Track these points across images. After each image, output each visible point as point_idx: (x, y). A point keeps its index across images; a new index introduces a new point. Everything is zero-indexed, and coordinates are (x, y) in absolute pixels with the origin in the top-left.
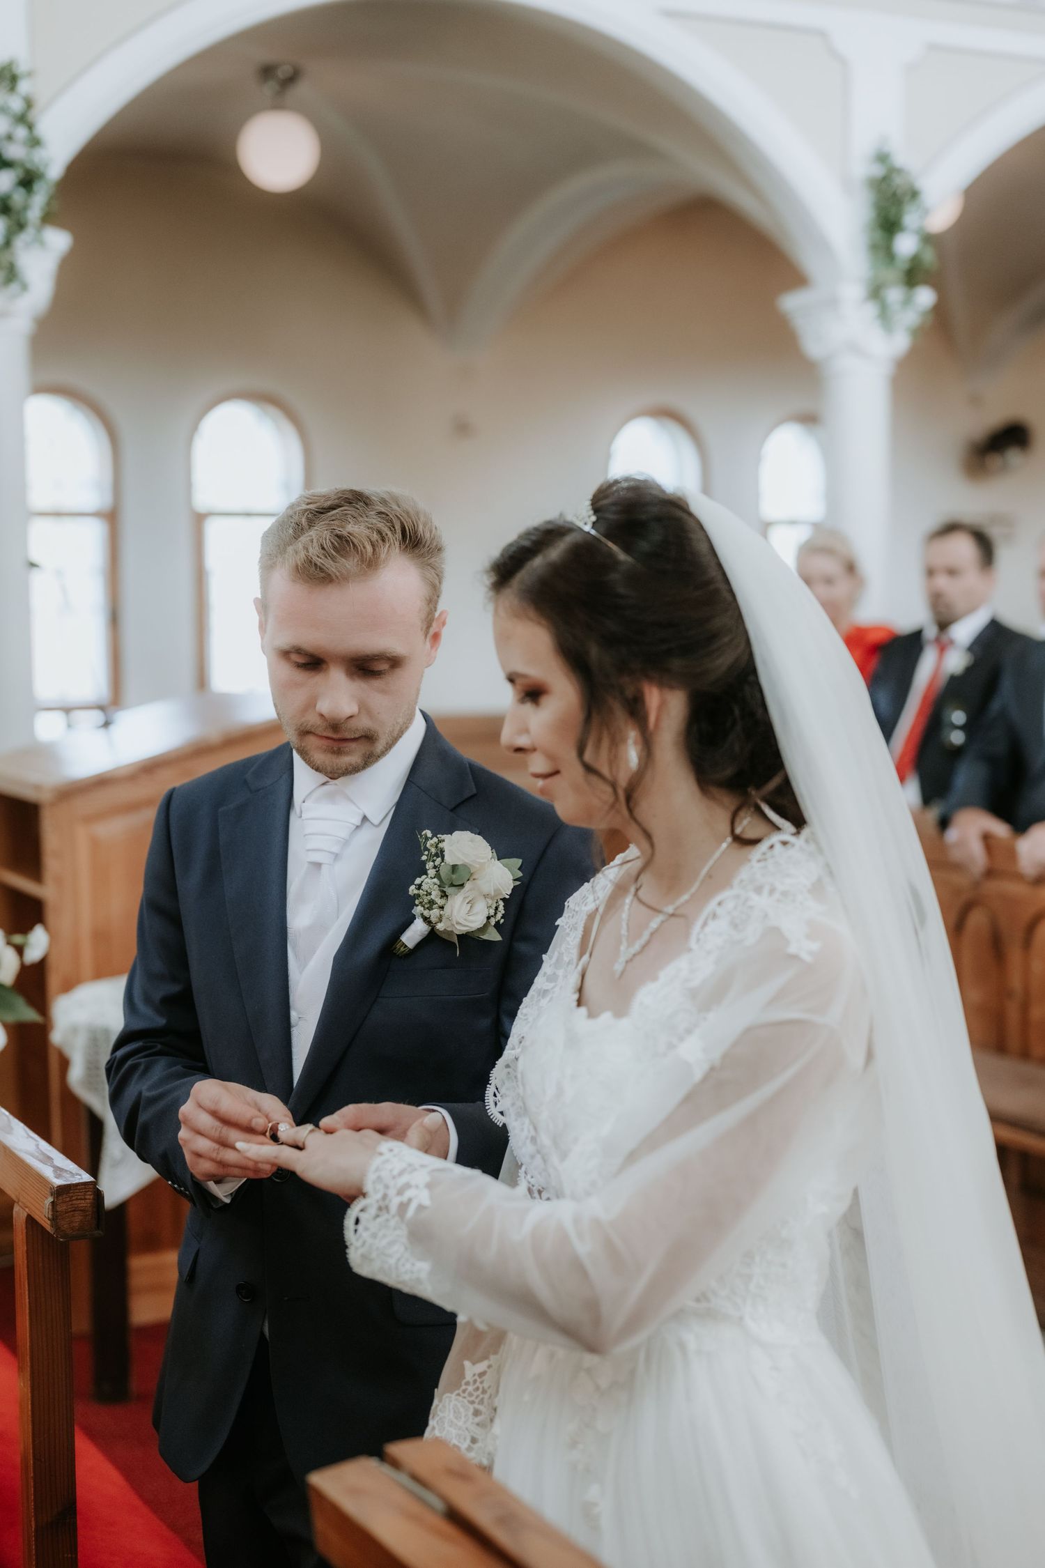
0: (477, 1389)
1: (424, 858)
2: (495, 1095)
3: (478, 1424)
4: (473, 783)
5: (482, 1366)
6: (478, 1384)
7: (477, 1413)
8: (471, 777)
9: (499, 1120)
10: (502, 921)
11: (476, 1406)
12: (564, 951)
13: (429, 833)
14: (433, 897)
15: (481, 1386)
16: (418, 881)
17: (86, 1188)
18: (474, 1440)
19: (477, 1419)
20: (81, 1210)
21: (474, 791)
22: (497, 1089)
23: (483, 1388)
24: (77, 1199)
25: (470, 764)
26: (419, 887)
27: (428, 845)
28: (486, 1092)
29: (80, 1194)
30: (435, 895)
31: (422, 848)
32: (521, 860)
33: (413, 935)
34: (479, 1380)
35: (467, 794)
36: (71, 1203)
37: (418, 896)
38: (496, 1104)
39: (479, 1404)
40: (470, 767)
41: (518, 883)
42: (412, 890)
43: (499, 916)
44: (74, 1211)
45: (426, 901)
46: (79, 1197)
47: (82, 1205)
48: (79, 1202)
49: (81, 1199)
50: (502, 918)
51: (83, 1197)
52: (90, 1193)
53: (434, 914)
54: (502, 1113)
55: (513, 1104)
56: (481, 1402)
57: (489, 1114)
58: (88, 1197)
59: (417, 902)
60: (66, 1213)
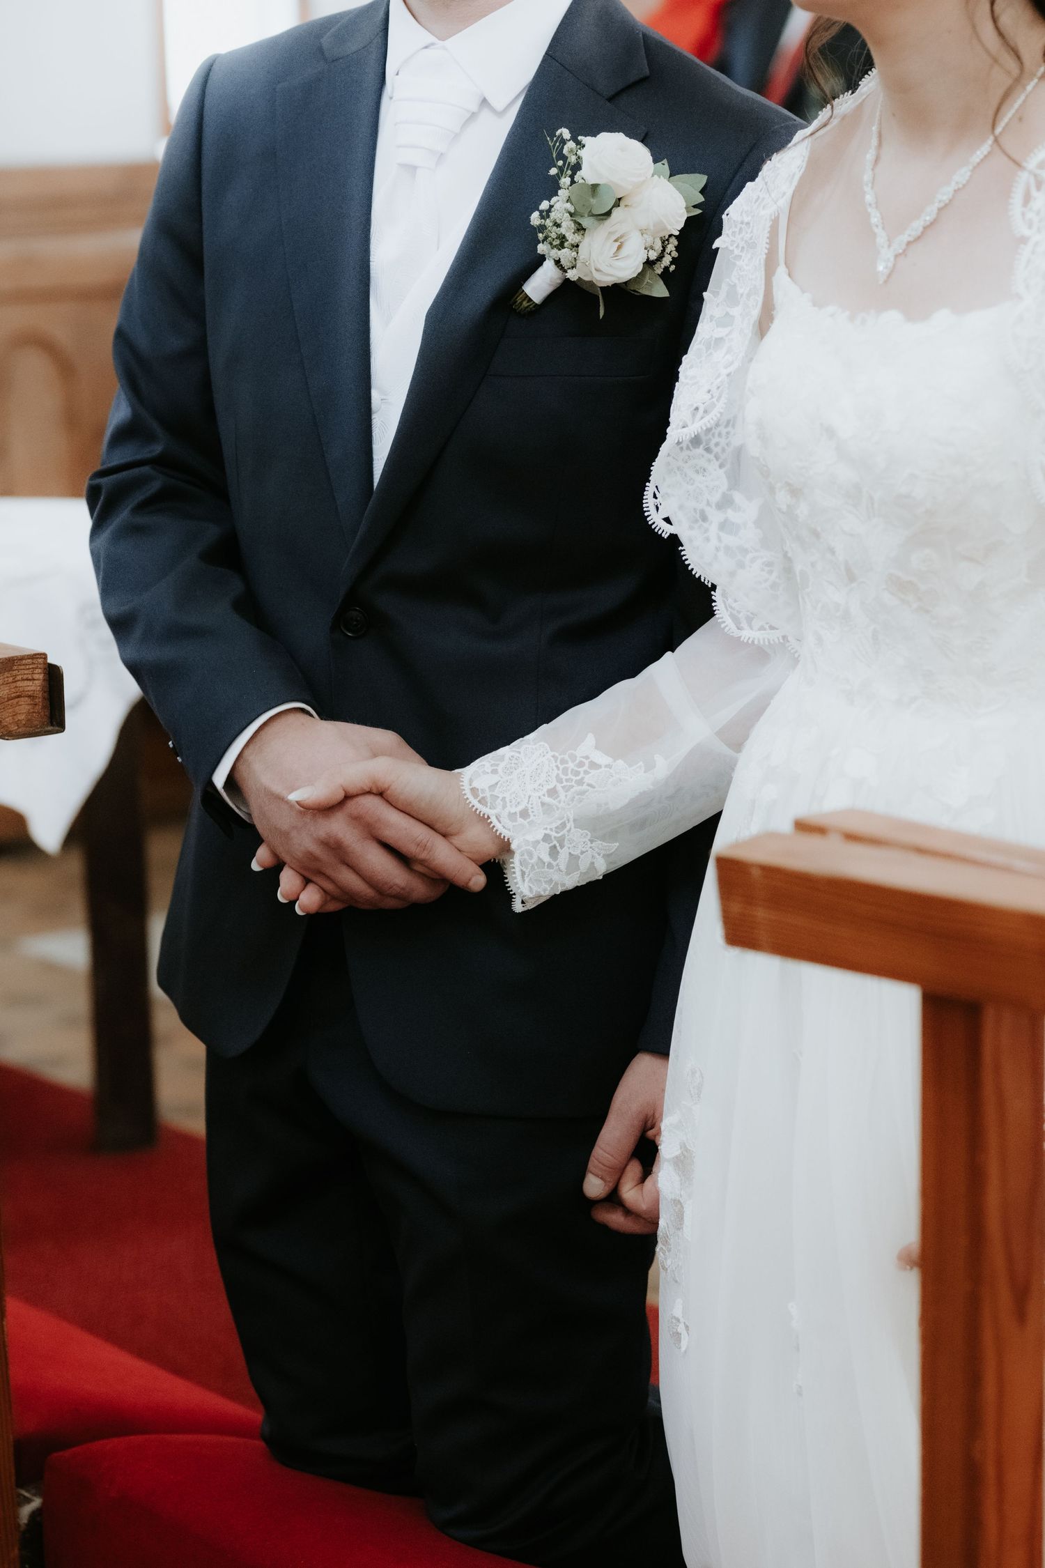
0: (577, 774)
1: (553, 171)
2: (655, 497)
3: (543, 804)
4: (645, 61)
5: (601, 758)
6: (581, 770)
7: (552, 792)
8: (643, 52)
9: (666, 530)
10: (672, 268)
11: (559, 787)
12: (737, 281)
13: (565, 133)
14: (562, 230)
15: (582, 775)
16: (544, 205)
17: (33, 663)
18: (524, 814)
19: (547, 799)
20: (29, 696)
21: (647, 71)
22: (657, 487)
23: (583, 778)
24: (23, 680)
25: (644, 35)
26: (545, 215)
27: (565, 151)
28: (645, 493)
29: (26, 672)
30: (567, 228)
31: (554, 156)
32: (706, 177)
33: (538, 286)
34: (586, 768)
35: (633, 76)
36: (15, 684)
37: (542, 228)
38: (657, 508)
39: (563, 787)
40: (645, 42)
41: (698, 211)
42: (535, 218)
43: (667, 260)
44: (19, 697)
45: (553, 235)
46: (25, 677)
47: (29, 688)
48: (26, 683)
49: (27, 680)
50: (672, 263)
51: (30, 677)
52: (40, 671)
53: (565, 255)
54: (667, 520)
55: (681, 507)
56: (567, 789)
57: (650, 523)
58: (36, 676)
59: (541, 236)
60: (9, 700)
